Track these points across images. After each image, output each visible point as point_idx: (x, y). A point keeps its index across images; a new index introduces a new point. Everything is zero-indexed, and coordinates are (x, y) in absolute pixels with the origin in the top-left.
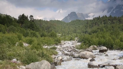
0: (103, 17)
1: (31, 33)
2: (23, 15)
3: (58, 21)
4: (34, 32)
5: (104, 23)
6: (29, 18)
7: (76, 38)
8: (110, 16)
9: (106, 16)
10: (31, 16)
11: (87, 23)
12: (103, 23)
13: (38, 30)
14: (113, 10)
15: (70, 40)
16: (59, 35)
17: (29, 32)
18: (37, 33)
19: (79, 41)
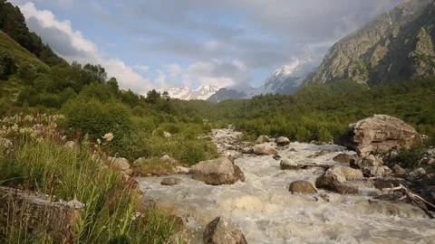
0: (267, 95)
1: (167, 117)
2: (154, 91)
3: (202, 101)
4: (171, 115)
5: (269, 104)
6: (162, 96)
7: (230, 125)
8: (277, 95)
10: (166, 93)
11: (244, 104)
12: (267, 103)
13: (175, 113)
14: (281, 85)
15: (222, 128)
16: (205, 121)
18: (175, 117)
19: (237, 130)
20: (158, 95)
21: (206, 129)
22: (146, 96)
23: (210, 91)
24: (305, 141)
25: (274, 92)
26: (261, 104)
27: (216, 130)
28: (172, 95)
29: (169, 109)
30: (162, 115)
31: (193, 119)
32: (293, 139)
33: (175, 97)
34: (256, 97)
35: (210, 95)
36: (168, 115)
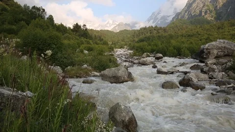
0: (149, 27)
1: (85, 41)
2: (77, 24)
3: (108, 31)
4: (88, 40)
5: (151, 33)
6: (82, 27)
7: (125, 46)
8: (156, 27)
9: (152, 26)
10: (85, 25)
11: (135, 33)
12: (149, 32)
13: (91, 38)
14: (158, 21)
15: (121, 48)
16: (110, 43)
18: (91, 41)
19: (131, 50)
20: (80, 27)
21: (110, 48)
22: (72, 28)
23: (113, 24)
24: (172, 57)
25: (154, 25)
26: (146, 33)
27: (117, 49)
28: (89, 27)
29: (87, 36)
30: (82, 39)
31: (102, 42)
32: (165, 55)
33: (91, 28)
34: (142, 28)
35: (113, 27)
36: (86, 39)
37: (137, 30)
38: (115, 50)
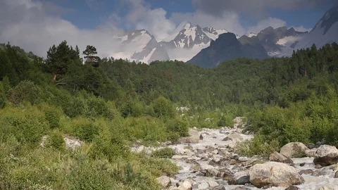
1: (91, 105)
2: (63, 46)
4: (100, 100)
6: (82, 56)
7: (238, 120)
9: (335, 44)
10: (91, 49)
11: (274, 71)
15: (220, 125)
16: (182, 110)
17: (84, 102)
18: (110, 105)
19: (248, 130)
20: (74, 54)
21: (176, 129)
23: (198, 41)
29: (96, 86)
31: (151, 107)
34: (302, 51)
36: (93, 98)
37: (285, 60)
38: (193, 132)
